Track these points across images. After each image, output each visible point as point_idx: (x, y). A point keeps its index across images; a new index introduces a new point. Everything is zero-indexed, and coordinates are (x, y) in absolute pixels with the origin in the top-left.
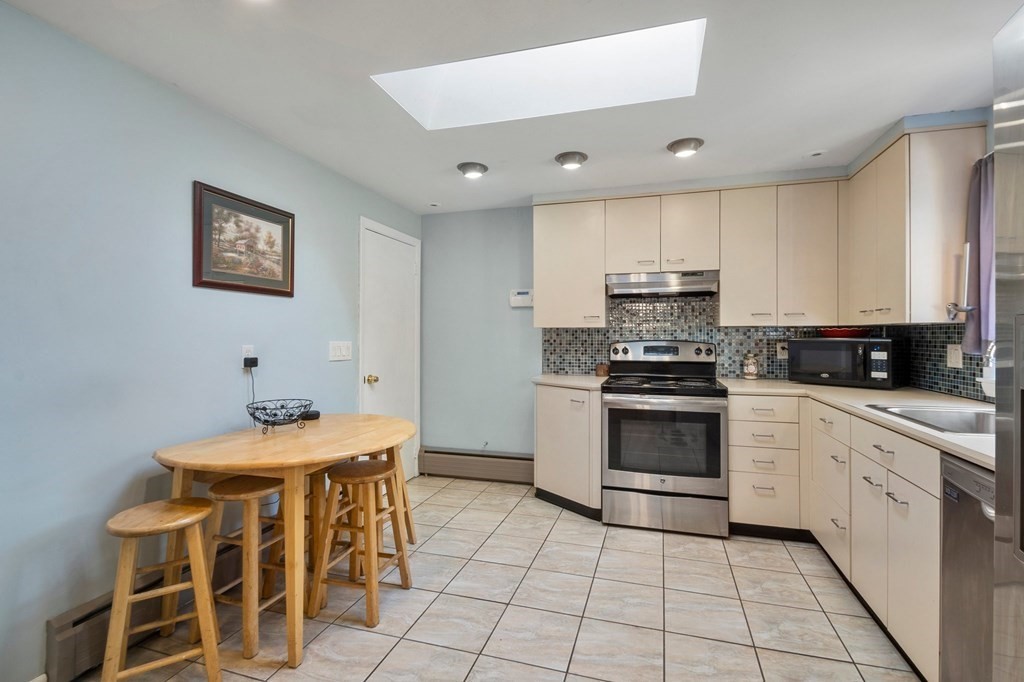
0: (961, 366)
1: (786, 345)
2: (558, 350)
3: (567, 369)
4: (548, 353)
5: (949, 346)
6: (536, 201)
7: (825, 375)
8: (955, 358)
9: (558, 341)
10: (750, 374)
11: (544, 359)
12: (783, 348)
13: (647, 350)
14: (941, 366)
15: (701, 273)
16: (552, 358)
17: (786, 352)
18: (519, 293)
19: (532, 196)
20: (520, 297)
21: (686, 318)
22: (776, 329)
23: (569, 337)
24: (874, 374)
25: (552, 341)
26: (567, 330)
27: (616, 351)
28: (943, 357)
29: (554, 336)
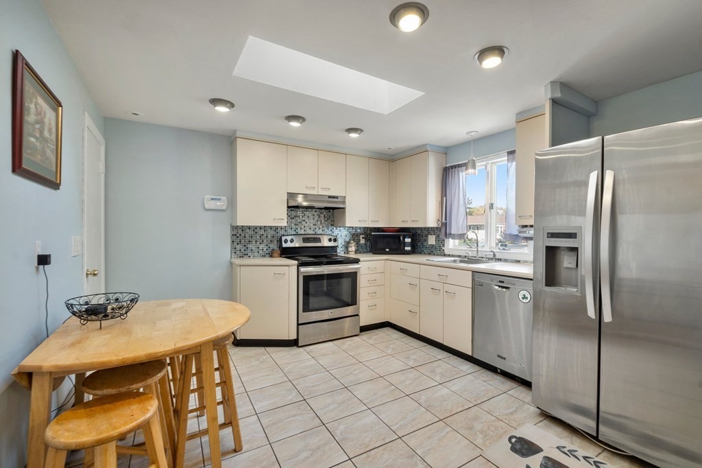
0: (434, 243)
1: (363, 236)
2: (243, 241)
3: (249, 254)
4: (235, 244)
5: (429, 236)
6: (238, 134)
7: (387, 250)
8: (432, 240)
9: (243, 235)
10: (352, 251)
11: (232, 247)
12: (363, 238)
13: (305, 240)
14: (425, 244)
15: (337, 197)
16: (238, 247)
17: (364, 240)
18: (212, 199)
19: (235, 131)
20: (213, 201)
21: (321, 221)
22: (360, 228)
23: (251, 232)
24: (406, 248)
25: (238, 235)
26: (249, 228)
27: (286, 241)
28: (426, 240)
29: (240, 231)
